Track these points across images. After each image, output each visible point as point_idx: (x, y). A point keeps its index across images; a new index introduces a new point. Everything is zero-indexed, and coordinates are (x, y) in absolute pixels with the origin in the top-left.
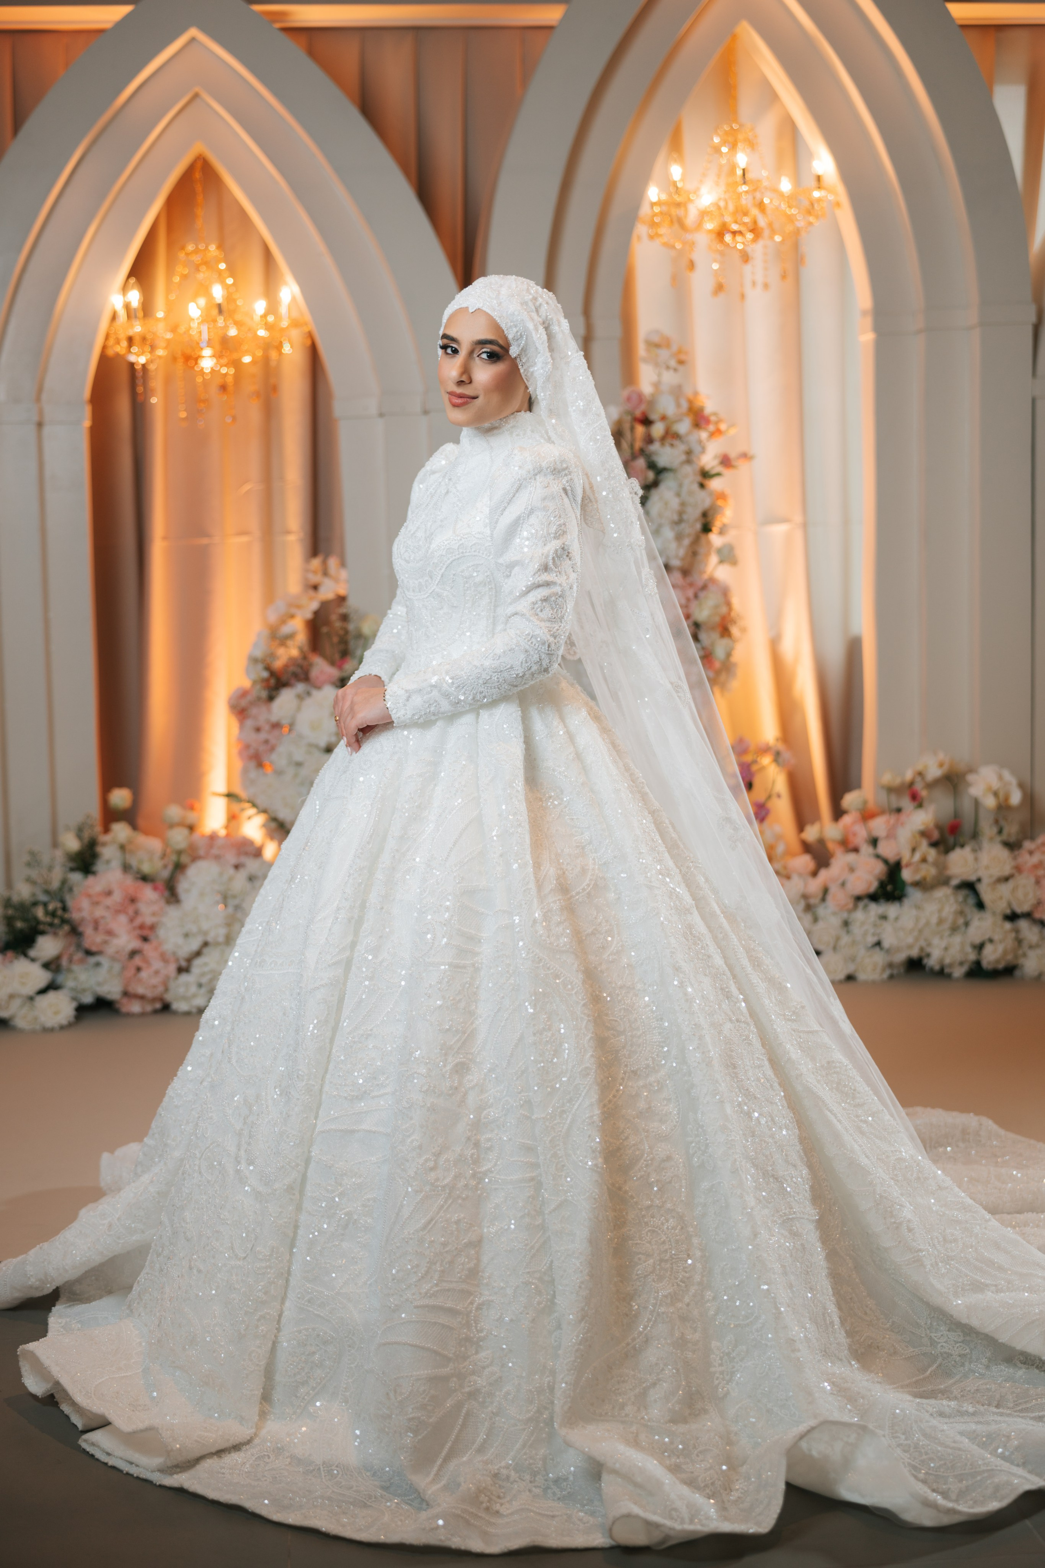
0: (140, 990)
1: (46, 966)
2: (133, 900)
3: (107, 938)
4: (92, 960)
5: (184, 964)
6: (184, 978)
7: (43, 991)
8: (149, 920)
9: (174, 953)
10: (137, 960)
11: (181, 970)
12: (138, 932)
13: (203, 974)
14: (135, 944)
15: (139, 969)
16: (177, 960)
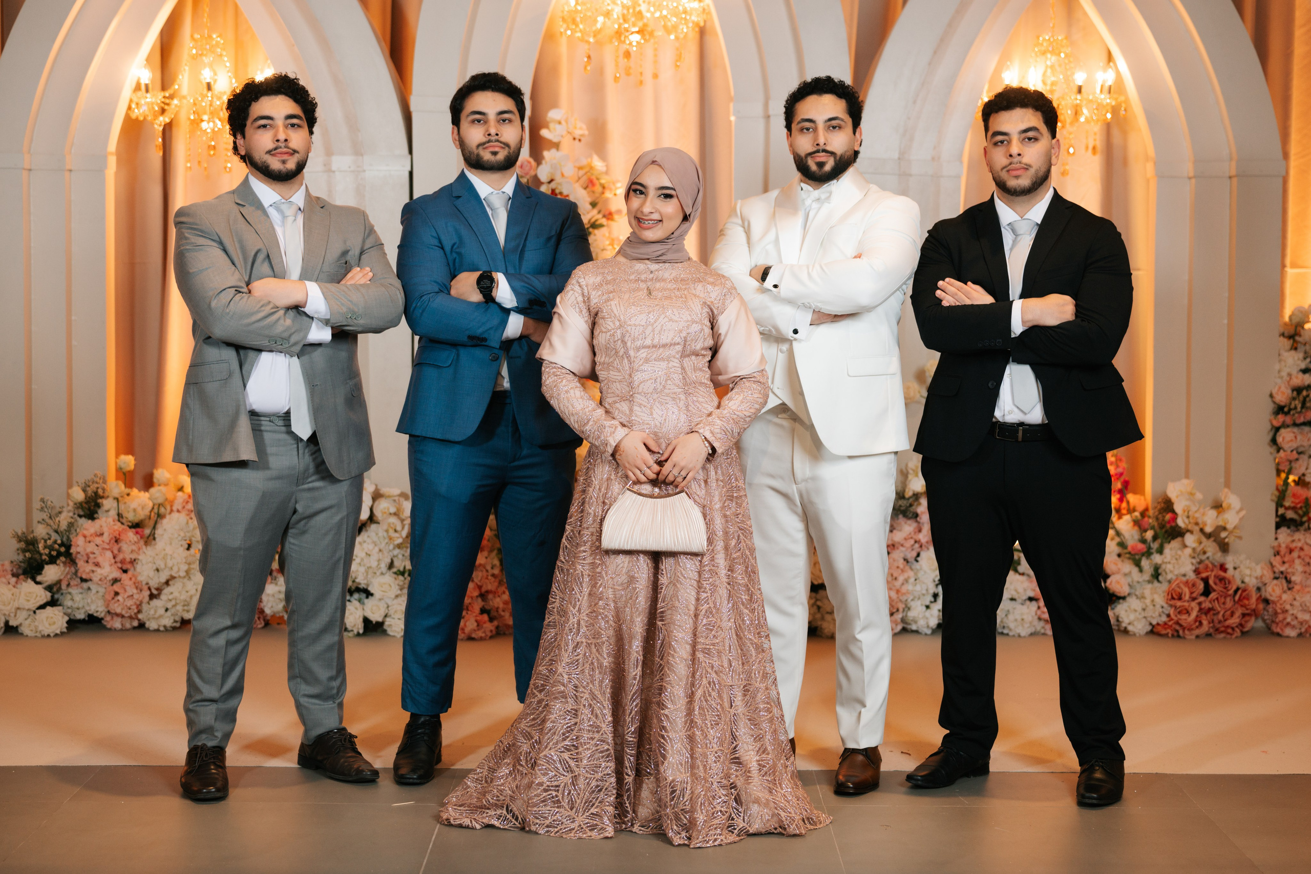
0: (118, 610)
1: (49, 588)
2: (117, 541)
3: (95, 568)
4: (85, 585)
5: (155, 592)
6: (155, 602)
7: (42, 607)
8: (128, 557)
9: (147, 584)
10: (116, 587)
11: (152, 597)
12: (120, 565)
13: (171, 600)
14: (117, 574)
15: (117, 594)
16: (149, 589)
